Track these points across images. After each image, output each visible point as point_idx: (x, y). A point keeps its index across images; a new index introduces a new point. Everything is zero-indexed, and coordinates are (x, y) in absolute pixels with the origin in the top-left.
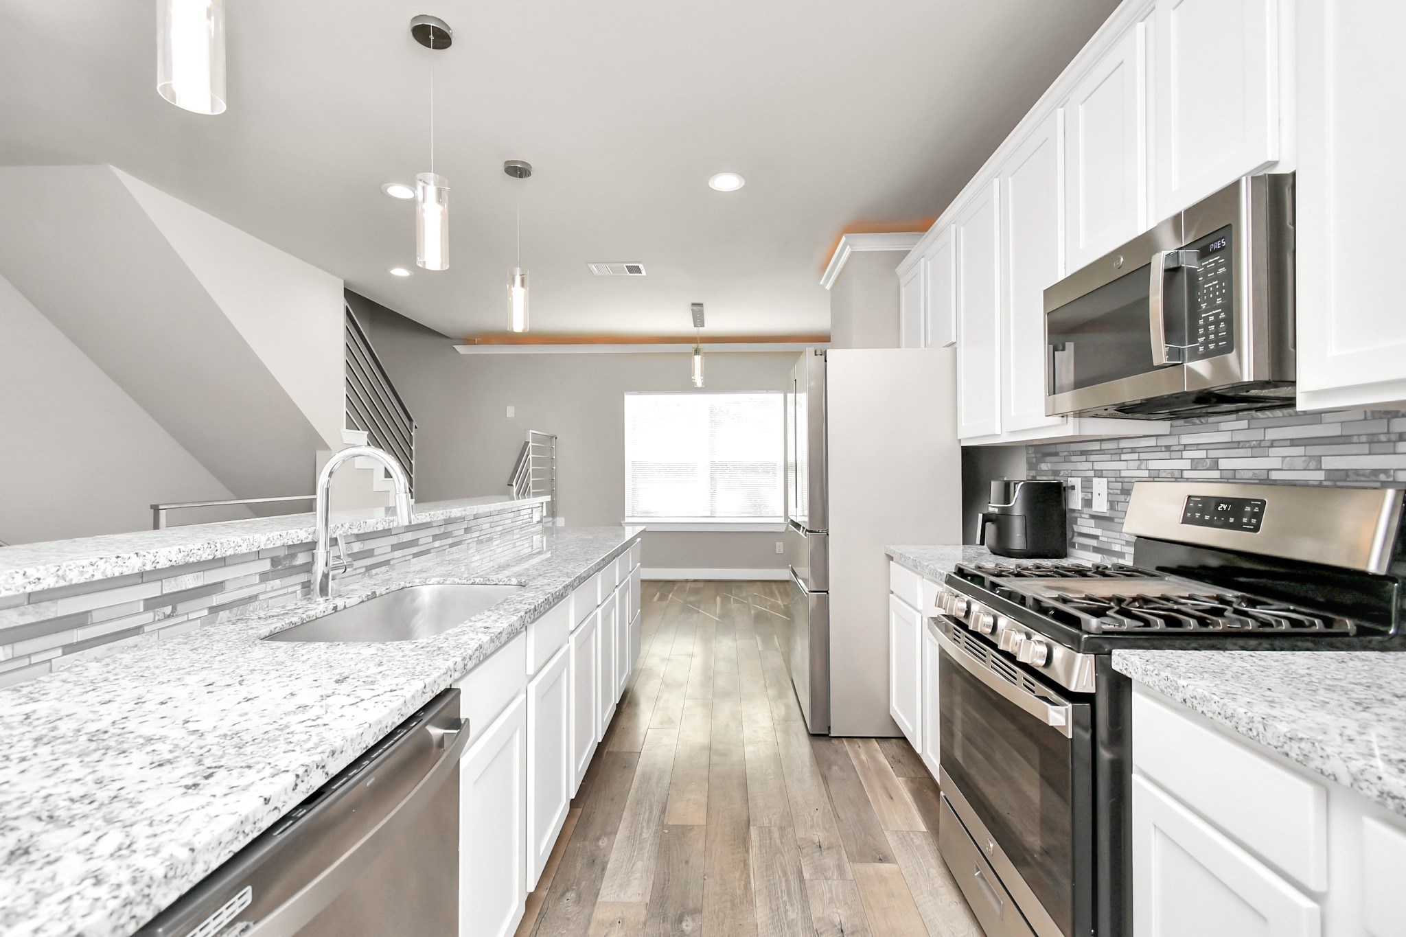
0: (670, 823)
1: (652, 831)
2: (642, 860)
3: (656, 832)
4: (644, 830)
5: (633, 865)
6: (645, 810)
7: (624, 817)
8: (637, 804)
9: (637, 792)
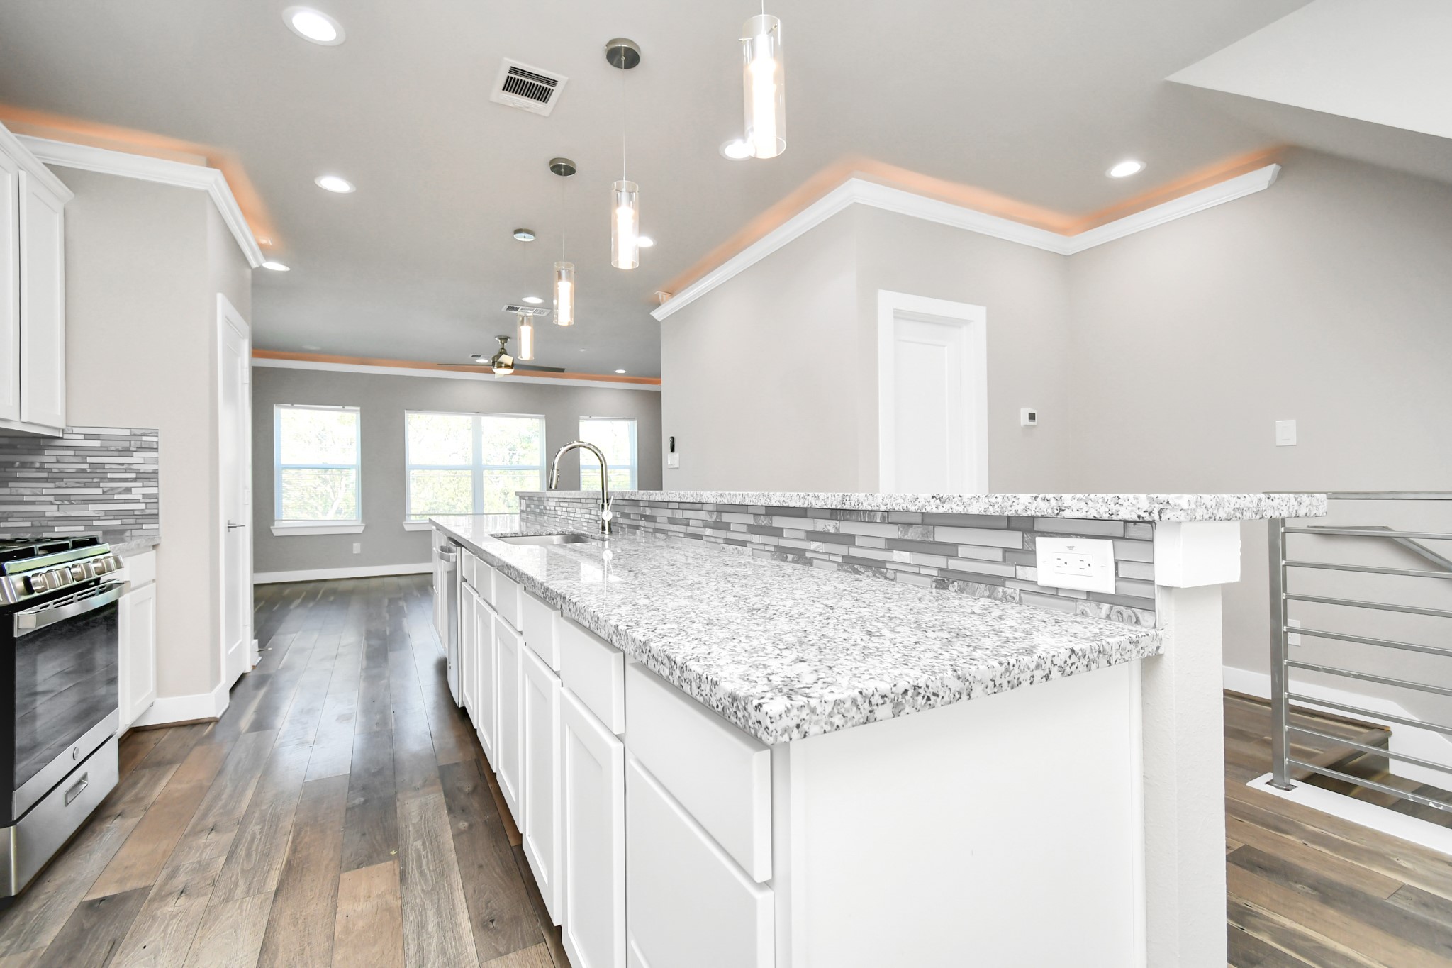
0: (391, 862)
1: (412, 849)
2: (414, 824)
3: (406, 850)
4: (422, 847)
5: (421, 818)
6: (429, 869)
7: (454, 852)
8: (443, 871)
9: (452, 888)
